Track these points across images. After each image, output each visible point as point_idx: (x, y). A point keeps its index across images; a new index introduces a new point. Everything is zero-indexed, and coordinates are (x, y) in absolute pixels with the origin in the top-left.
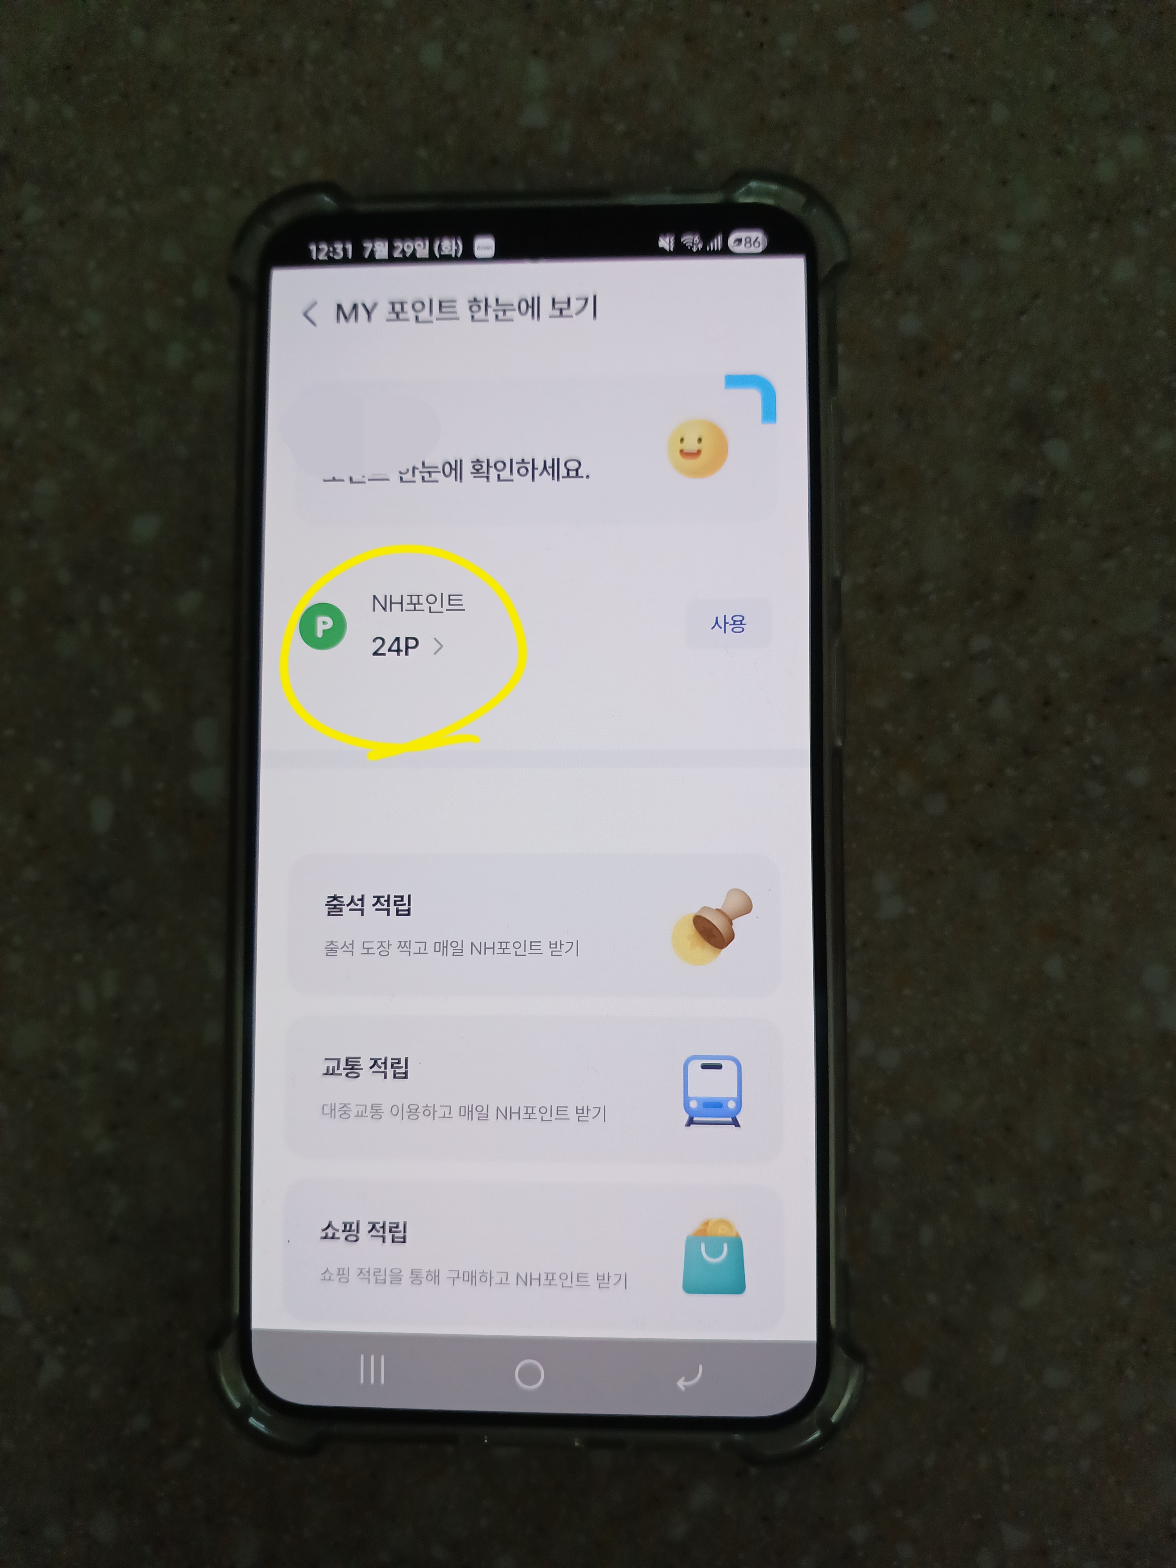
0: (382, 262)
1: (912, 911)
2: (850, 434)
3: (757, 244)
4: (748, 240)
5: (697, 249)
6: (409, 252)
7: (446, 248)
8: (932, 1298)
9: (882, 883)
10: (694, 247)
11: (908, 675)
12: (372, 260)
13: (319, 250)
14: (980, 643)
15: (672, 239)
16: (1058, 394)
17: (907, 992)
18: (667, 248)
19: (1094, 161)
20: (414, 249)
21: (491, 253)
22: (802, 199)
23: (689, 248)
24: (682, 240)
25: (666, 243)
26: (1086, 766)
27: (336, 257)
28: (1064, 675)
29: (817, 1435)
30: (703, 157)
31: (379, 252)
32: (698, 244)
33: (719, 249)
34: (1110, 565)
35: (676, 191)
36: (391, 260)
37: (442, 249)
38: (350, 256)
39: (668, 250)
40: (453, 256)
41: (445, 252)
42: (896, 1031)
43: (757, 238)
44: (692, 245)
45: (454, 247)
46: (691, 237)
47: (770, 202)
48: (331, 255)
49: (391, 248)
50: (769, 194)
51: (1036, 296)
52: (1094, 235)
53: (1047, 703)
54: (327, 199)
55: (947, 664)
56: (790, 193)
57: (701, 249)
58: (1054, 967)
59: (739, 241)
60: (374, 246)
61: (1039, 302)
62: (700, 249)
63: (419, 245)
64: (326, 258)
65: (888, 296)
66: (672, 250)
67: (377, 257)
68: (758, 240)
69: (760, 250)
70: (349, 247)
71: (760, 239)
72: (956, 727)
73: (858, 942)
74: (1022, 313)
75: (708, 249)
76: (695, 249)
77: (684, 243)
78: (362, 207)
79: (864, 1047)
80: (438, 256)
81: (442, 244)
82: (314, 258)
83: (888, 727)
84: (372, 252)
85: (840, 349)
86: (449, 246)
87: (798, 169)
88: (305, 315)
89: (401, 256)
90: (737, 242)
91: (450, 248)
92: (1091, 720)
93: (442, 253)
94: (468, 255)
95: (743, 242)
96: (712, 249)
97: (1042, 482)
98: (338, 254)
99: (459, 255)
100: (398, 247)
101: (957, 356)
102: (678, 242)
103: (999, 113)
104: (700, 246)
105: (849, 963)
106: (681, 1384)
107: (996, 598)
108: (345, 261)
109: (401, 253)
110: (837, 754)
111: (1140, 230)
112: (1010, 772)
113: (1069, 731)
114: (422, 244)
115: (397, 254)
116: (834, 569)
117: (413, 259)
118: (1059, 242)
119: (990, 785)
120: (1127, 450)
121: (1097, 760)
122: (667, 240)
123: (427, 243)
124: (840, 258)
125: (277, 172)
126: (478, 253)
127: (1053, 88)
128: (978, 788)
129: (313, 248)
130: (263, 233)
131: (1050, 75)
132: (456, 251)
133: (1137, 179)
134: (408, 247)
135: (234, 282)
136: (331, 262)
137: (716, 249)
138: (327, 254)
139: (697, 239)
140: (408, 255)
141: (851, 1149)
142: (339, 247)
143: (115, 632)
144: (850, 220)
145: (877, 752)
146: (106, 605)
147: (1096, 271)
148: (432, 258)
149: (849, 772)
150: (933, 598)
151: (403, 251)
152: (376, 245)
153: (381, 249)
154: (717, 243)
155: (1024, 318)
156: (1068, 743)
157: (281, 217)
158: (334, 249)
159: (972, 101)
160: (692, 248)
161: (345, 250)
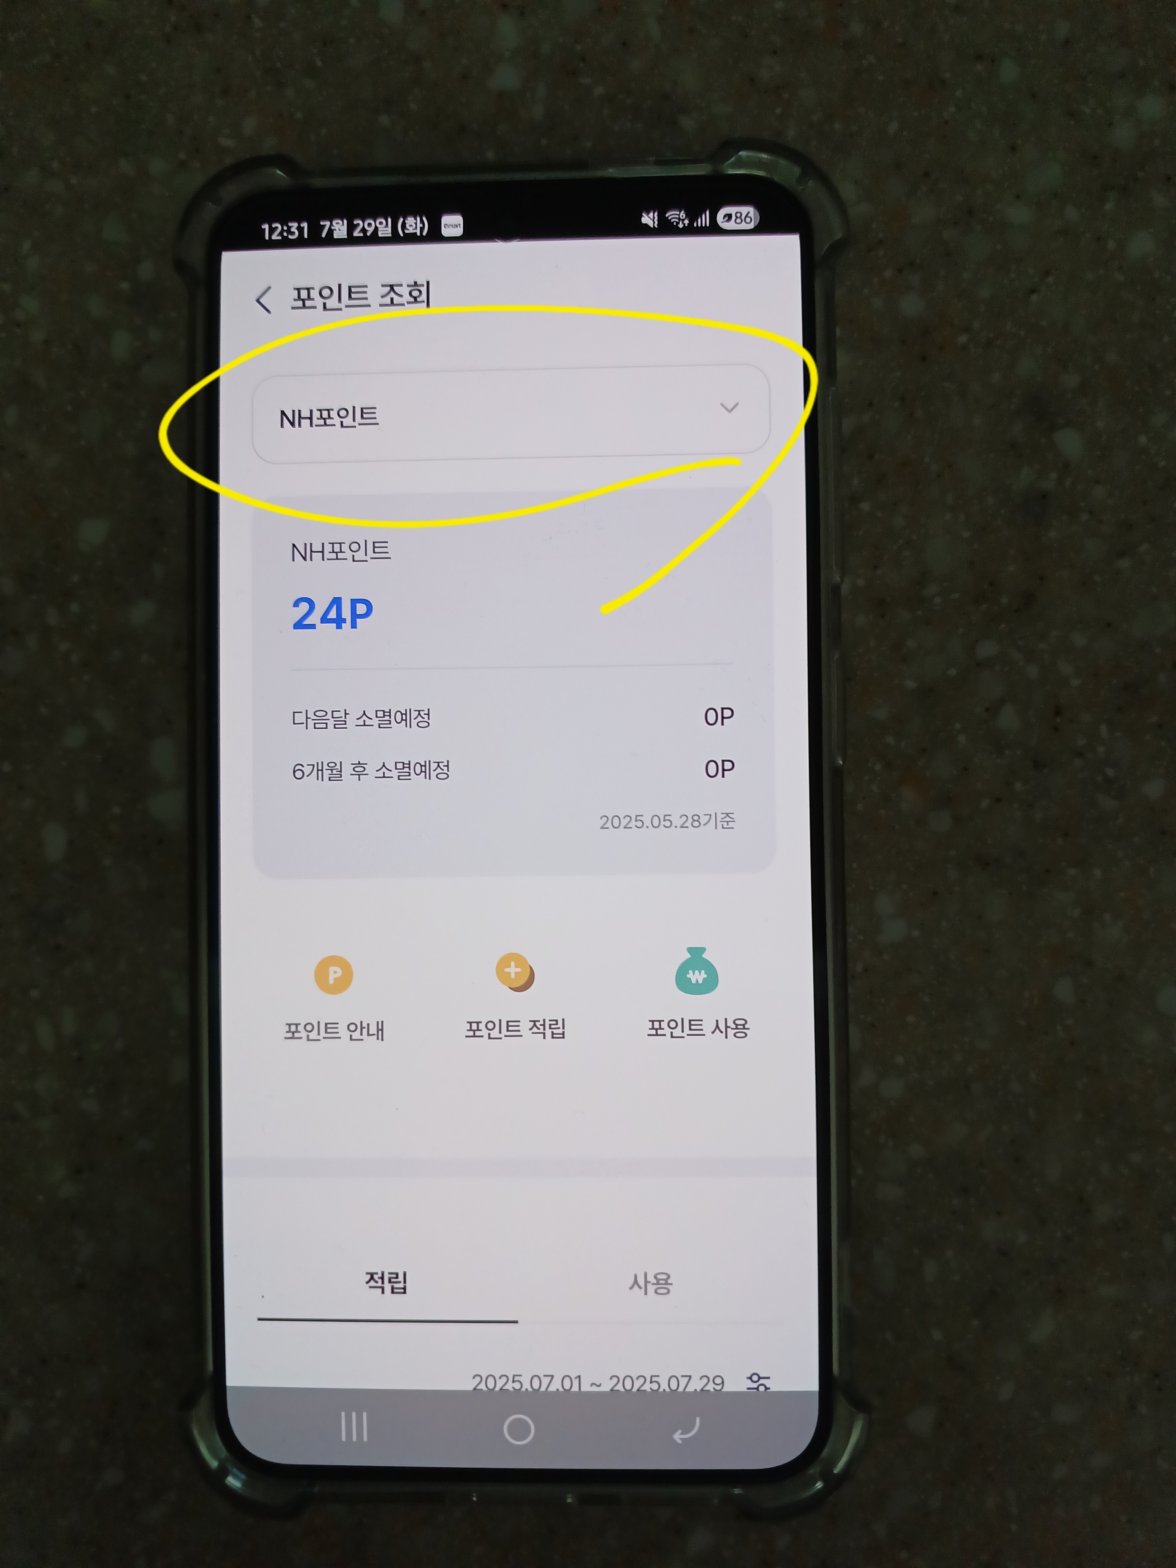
0: (340, 243)
1: (916, 933)
2: (848, 424)
3: (748, 220)
4: (738, 215)
5: (683, 225)
6: (370, 231)
7: (411, 226)
8: (937, 1335)
9: (884, 904)
10: (681, 222)
11: (911, 684)
12: (330, 241)
13: (273, 230)
14: (987, 649)
15: (656, 214)
16: (1071, 380)
17: (911, 1019)
18: (651, 225)
19: (1110, 124)
20: (376, 228)
21: (459, 232)
22: (797, 170)
23: (675, 224)
24: (667, 216)
25: (649, 219)
26: (1100, 778)
27: (290, 237)
28: (1076, 682)
29: (819, 1485)
30: (688, 123)
31: (337, 229)
32: (683, 220)
33: (708, 225)
34: (1125, 563)
35: (660, 163)
36: (350, 241)
37: (405, 227)
38: (306, 236)
39: (652, 226)
40: (419, 234)
41: (410, 230)
42: (900, 1060)
43: (748, 214)
44: (678, 221)
45: (419, 225)
46: (678, 213)
47: (761, 173)
48: (285, 234)
49: (351, 228)
50: (760, 164)
51: (1047, 273)
52: (1109, 206)
53: (1058, 712)
54: (278, 172)
55: (953, 672)
56: (783, 162)
57: (688, 224)
58: (1064, 990)
59: (729, 217)
60: (331, 224)
61: (1050, 279)
62: (686, 225)
63: (381, 223)
64: (280, 238)
65: (888, 273)
66: (656, 226)
67: (335, 236)
68: (749, 215)
69: (751, 226)
70: (305, 225)
71: (751, 215)
72: (962, 738)
73: (859, 968)
74: (1033, 291)
75: (695, 225)
76: (681, 226)
77: (669, 218)
78: (318, 182)
79: (866, 1077)
80: (402, 234)
81: (406, 221)
82: (267, 238)
83: (890, 740)
84: (331, 231)
85: (838, 331)
86: (413, 224)
87: (791, 135)
88: (258, 301)
89: (361, 235)
90: (727, 218)
91: (414, 225)
92: (1104, 730)
93: (406, 231)
94: (435, 235)
95: (734, 217)
96: (699, 225)
97: (1054, 475)
98: (293, 233)
99: (425, 233)
100: (358, 225)
101: (963, 339)
102: (662, 219)
103: (1009, 71)
104: (687, 222)
105: (850, 990)
106: (678, 1437)
107: (1004, 600)
108: (300, 243)
109: (360, 232)
110: (837, 773)
111: (1159, 200)
112: (1018, 786)
113: (1081, 742)
114: (384, 221)
115: (357, 233)
116: (832, 574)
117: (374, 239)
118: (1071, 213)
119: (999, 800)
120: (1143, 440)
121: (1110, 772)
122: (651, 215)
123: (390, 220)
124: (838, 235)
125: (227, 142)
126: (445, 232)
127: (1067, 42)
128: (985, 803)
129: (266, 227)
130: (211, 212)
131: (1063, 28)
132: (422, 229)
133: (1157, 142)
134: (369, 225)
135: (180, 266)
136: (285, 243)
137: (704, 225)
138: (281, 234)
139: (683, 214)
140: (369, 234)
141: (853, 1182)
142: (294, 226)
143: (63, 647)
144: (848, 191)
145: (878, 767)
146: (52, 617)
147: (1111, 245)
148: (395, 239)
149: (849, 788)
150: (938, 600)
151: (364, 230)
152: (334, 223)
153: (340, 229)
154: (704, 220)
155: (1034, 298)
156: (1080, 754)
157: (231, 192)
158: (289, 228)
159: (979, 57)
160: (678, 223)
161: (301, 230)
